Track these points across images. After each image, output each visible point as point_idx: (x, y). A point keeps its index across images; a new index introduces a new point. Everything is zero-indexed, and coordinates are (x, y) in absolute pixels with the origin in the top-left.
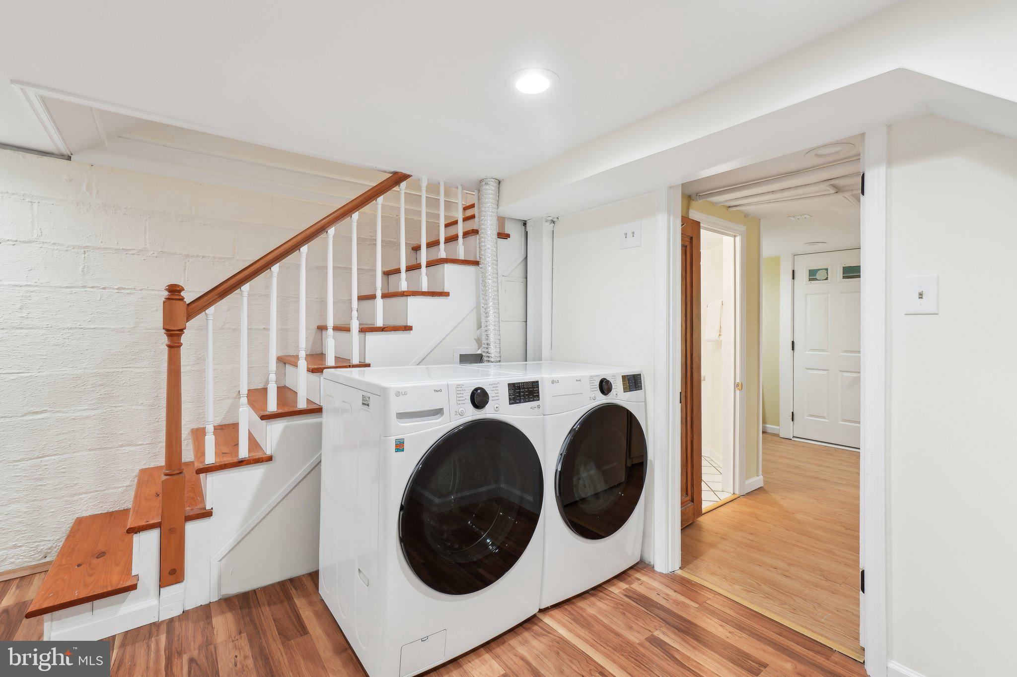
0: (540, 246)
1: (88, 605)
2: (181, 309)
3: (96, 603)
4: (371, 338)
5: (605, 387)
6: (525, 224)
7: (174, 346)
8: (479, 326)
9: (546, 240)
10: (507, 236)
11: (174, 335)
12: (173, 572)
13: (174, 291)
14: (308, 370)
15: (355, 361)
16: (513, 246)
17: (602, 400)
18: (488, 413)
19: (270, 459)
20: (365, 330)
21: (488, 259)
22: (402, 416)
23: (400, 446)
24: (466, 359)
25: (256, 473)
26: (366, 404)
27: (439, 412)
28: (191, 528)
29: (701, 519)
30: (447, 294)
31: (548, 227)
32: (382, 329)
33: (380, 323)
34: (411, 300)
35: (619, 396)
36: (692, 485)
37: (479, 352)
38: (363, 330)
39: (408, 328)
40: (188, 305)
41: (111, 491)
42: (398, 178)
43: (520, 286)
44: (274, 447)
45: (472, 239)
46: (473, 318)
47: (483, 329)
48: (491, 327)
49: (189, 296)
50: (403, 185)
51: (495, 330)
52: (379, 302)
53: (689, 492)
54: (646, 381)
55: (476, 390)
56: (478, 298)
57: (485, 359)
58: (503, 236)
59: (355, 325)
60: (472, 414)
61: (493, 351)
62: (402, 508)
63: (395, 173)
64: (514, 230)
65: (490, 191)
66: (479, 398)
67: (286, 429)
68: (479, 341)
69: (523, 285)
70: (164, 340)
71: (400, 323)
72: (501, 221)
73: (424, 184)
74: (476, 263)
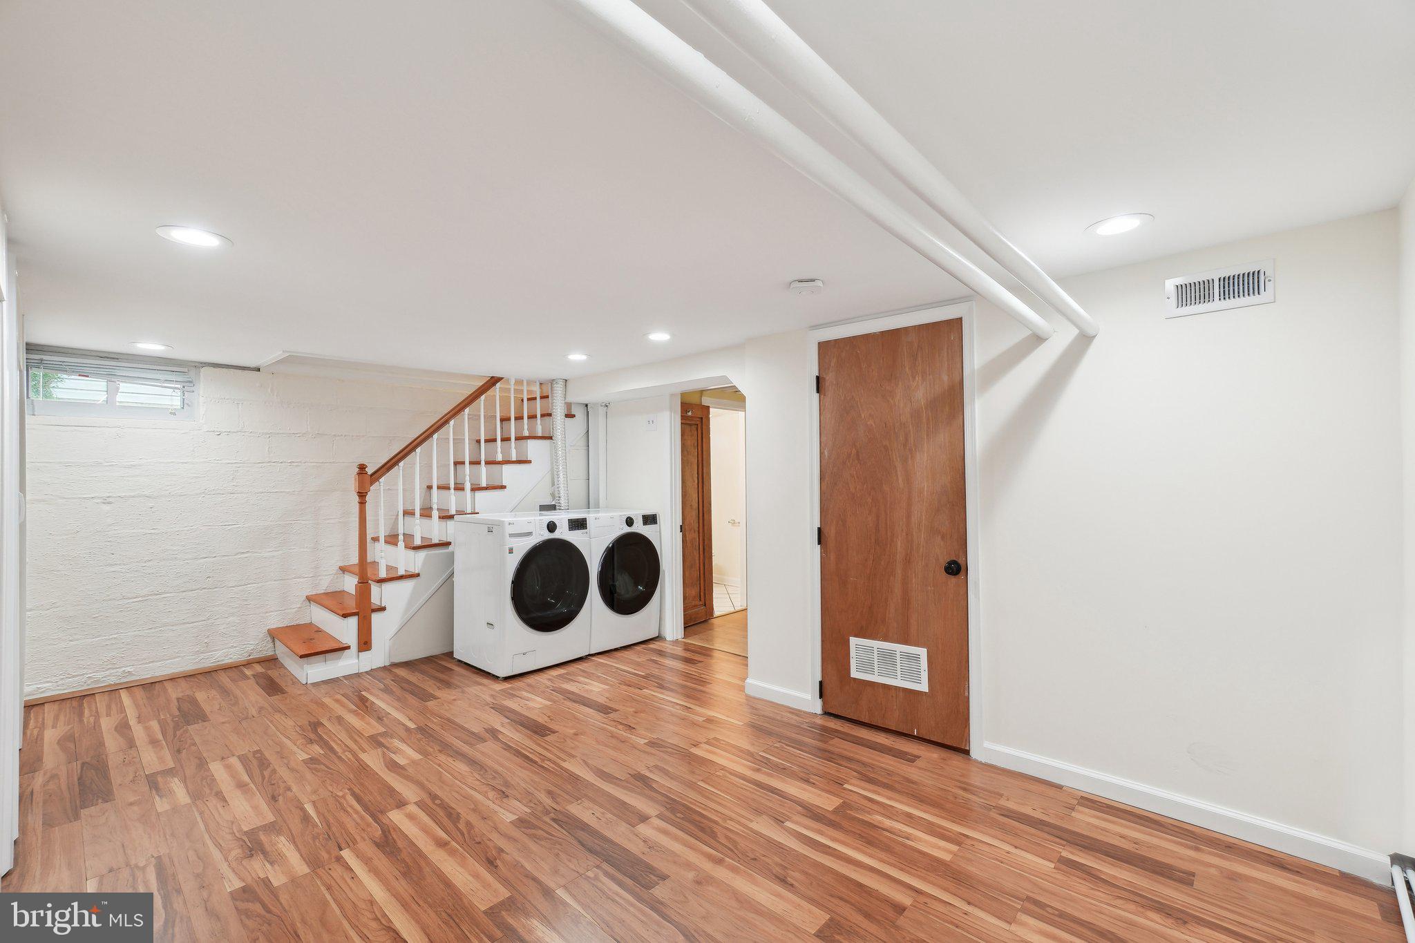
0: (598, 423)
1: (321, 657)
2: (367, 479)
3: (328, 655)
4: (478, 494)
5: (630, 522)
6: (587, 405)
7: (362, 503)
8: (553, 484)
9: (601, 419)
10: (573, 416)
11: (362, 495)
12: (366, 643)
13: (362, 468)
14: (440, 518)
15: (469, 511)
16: (578, 423)
17: (627, 530)
18: (557, 535)
19: (418, 575)
20: (476, 488)
21: (558, 435)
22: (511, 535)
23: (511, 551)
24: (544, 508)
25: (408, 585)
26: (490, 531)
27: (530, 534)
28: (375, 617)
29: (714, 621)
30: (529, 462)
31: (602, 410)
32: (486, 488)
33: (484, 484)
34: (505, 467)
35: (639, 527)
36: (705, 594)
37: (553, 503)
38: (473, 490)
39: (503, 487)
40: (372, 475)
41: (289, 611)
42: (494, 381)
43: (583, 452)
44: (420, 567)
45: (547, 418)
46: (548, 479)
47: (556, 486)
48: (562, 486)
49: (370, 471)
50: (498, 385)
51: (564, 487)
52: (483, 467)
53: (702, 599)
54: (660, 519)
55: (550, 522)
56: (552, 463)
57: (557, 507)
58: (570, 416)
59: (468, 486)
60: (547, 535)
61: (563, 501)
62: (513, 582)
63: (492, 377)
64: (579, 413)
65: (559, 389)
66: (552, 527)
67: (427, 555)
68: (553, 495)
69: (586, 452)
70: (356, 499)
71: (497, 483)
72: (569, 405)
73: (513, 382)
74: (551, 438)
